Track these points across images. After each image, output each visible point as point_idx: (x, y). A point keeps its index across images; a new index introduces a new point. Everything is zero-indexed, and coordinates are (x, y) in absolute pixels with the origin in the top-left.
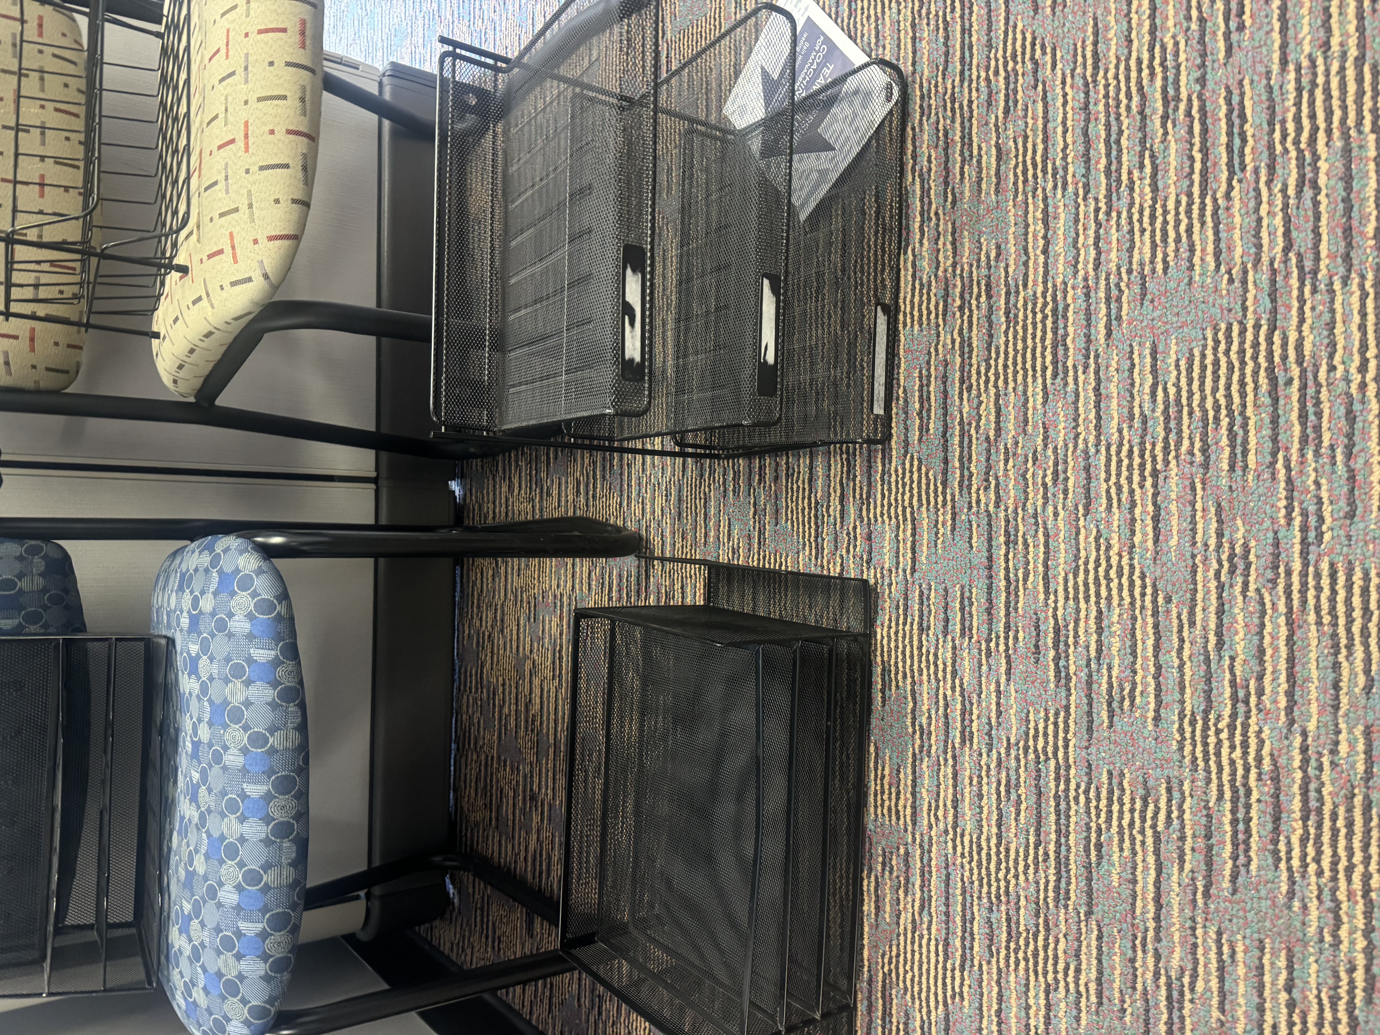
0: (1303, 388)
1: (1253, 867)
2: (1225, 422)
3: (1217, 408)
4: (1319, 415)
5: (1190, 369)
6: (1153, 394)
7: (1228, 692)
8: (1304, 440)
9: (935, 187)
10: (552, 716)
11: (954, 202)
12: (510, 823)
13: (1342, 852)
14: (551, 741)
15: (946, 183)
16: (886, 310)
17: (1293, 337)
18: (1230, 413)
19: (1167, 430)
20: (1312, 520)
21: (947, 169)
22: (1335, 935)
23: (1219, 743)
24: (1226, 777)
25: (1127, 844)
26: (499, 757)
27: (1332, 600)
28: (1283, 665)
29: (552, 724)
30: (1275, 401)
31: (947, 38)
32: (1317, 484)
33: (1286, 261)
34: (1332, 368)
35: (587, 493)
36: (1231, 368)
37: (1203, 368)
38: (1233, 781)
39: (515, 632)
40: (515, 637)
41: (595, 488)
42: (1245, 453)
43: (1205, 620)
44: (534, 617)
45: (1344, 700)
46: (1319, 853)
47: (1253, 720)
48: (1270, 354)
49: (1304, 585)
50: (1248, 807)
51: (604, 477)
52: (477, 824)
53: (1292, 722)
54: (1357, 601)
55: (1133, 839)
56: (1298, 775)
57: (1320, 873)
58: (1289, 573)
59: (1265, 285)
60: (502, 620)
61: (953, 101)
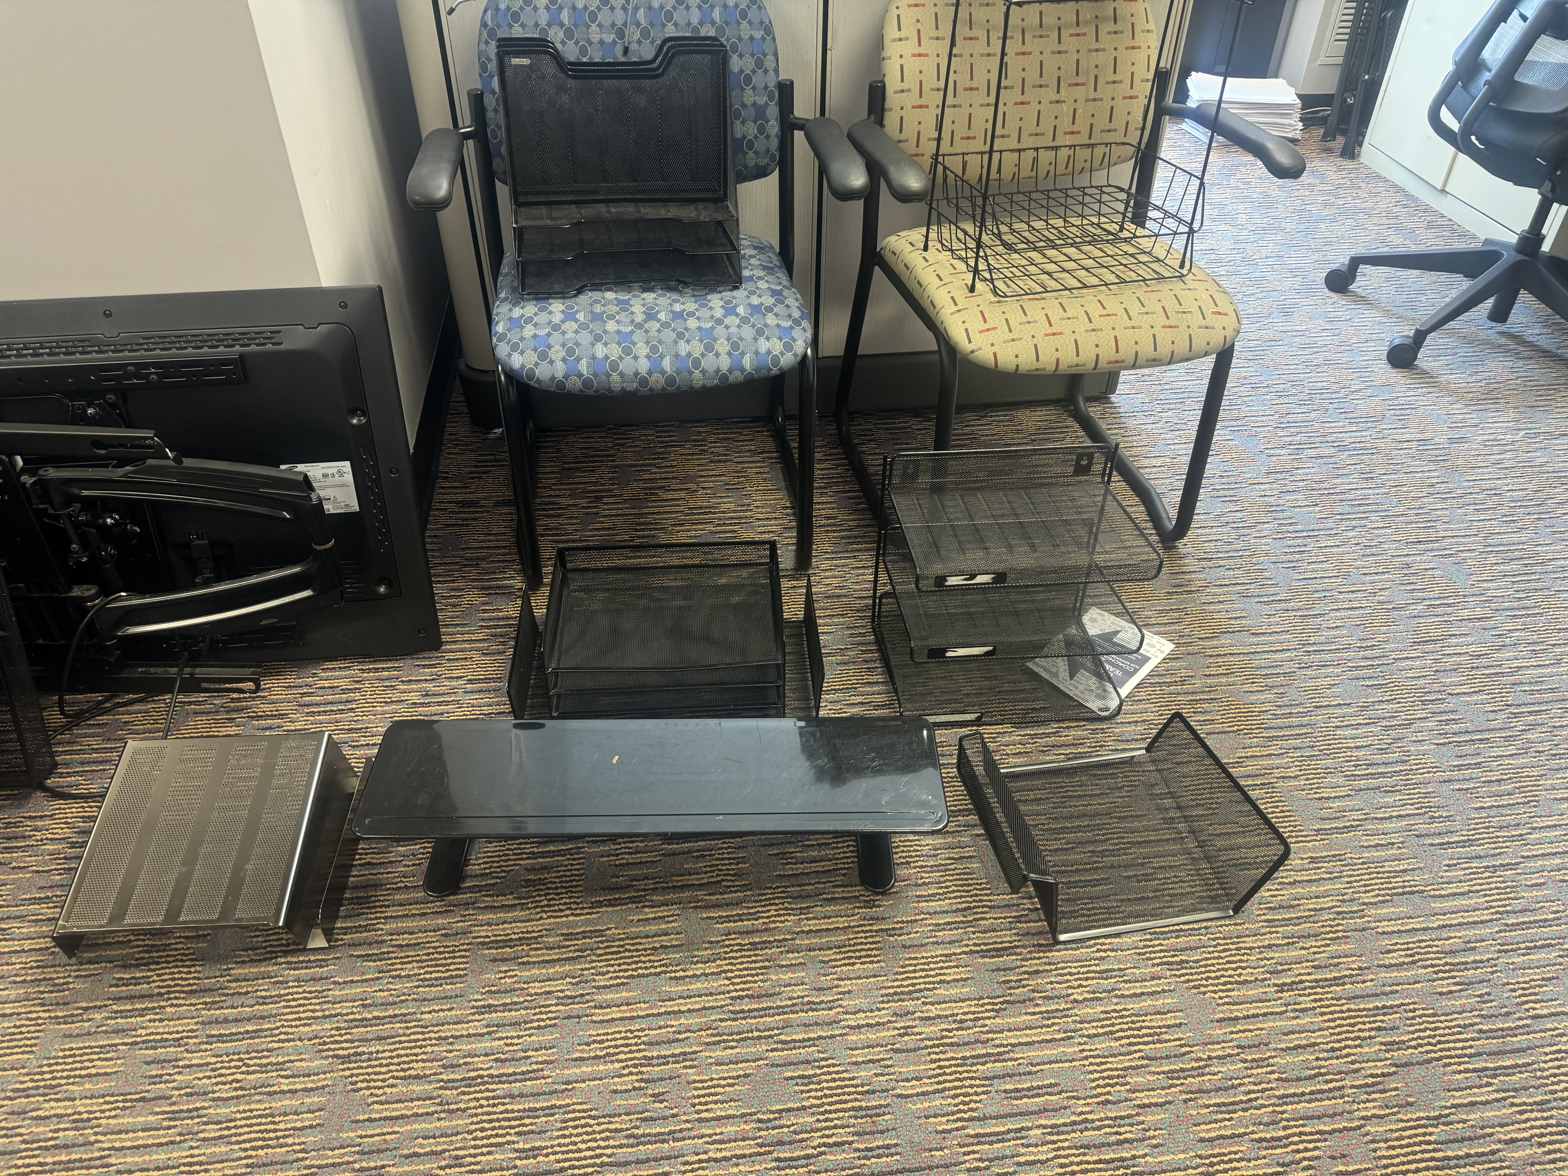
0: (963, 922)
1: (718, 926)
2: (940, 891)
3: (947, 887)
4: (951, 930)
5: (964, 874)
6: (950, 858)
7: (804, 905)
8: (937, 925)
9: (1051, 740)
10: (662, 510)
11: (1043, 751)
12: (571, 481)
13: (740, 960)
14: (644, 511)
15: (1053, 746)
16: (979, 719)
17: (988, 916)
18: (944, 893)
19: (932, 866)
20: (898, 932)
21: (1062, 746)
22: (697, 962)
23: (777, 905)
24: (760, 909)
25: (708, 869)
26: (617, 466)
27: (862, 943)
28: (824, 927)
29: (656, 510)
30: (955, 912)
31: (1137, 740)
32: (917, 932)
33: (1024, 910)
34: (974, 933)
35: (829, 525)
36: (968, 891)
37: (966, 880)
38: (759, 912)
39: (714, 473)
40: (710, 473)
41: (834, 531)
42: (927, 901)
43: (838, 893)
44: (731, 488)
45: (815, 953)
46: (736, 951)
47: (792, 917)
48: (978, 907)
49: (867, 932)
50: (749, 920)
51: (842, 538)
52: (559, 451)
53: (797, 933)
54: (863, 953)
55: (713, 871)
56: (772, 939)
57: (726, 953)
58: (870, 925)
59: (1011, 903)
60: (719, 461)
61: (1100, 746)
